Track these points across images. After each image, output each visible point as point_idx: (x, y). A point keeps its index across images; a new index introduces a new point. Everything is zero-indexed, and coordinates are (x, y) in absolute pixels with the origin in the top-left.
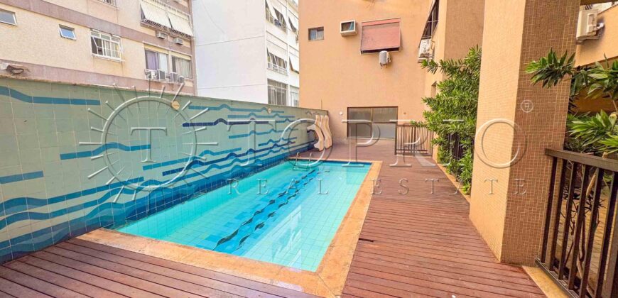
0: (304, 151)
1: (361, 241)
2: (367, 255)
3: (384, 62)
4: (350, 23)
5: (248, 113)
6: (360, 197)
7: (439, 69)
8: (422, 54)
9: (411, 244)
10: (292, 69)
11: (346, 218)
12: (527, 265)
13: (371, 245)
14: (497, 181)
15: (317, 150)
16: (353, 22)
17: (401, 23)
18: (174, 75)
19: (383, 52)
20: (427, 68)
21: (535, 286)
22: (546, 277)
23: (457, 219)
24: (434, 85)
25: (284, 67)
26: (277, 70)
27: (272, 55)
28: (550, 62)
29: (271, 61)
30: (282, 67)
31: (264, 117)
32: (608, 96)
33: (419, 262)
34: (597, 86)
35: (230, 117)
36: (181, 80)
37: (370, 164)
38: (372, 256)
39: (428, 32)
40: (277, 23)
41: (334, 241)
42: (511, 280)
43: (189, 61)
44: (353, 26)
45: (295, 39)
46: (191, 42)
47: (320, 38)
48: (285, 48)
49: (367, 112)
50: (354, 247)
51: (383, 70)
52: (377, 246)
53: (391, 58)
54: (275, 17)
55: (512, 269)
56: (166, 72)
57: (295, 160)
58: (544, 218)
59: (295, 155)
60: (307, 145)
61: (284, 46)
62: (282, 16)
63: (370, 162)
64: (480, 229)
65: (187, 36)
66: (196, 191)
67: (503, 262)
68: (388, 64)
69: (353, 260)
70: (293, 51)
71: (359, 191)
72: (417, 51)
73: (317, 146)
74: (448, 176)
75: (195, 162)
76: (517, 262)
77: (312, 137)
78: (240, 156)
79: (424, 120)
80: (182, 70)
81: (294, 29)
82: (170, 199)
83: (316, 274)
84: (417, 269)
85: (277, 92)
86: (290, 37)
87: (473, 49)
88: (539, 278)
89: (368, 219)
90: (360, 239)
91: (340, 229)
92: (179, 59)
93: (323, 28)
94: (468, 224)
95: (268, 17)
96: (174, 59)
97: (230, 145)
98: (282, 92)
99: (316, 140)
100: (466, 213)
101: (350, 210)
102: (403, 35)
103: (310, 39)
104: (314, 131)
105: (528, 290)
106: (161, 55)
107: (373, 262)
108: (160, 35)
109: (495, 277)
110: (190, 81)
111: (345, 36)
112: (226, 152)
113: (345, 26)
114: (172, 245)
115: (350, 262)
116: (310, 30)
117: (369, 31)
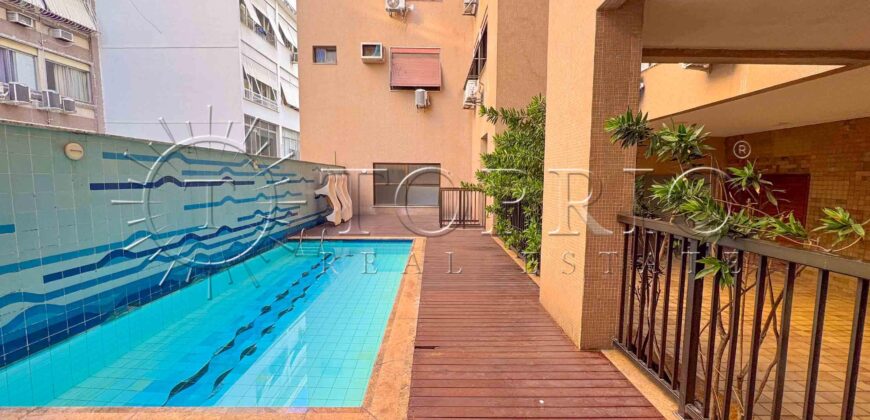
0: (312, 227)
1: (418, 350)
2: (429, 368)
3: (421, 104)
4: (375, 46)
5: (218, 168)
6: (406, 288)
7: (500, 118)
8: (469, 98)
9: (482, 343)
10: (285, 103)
11: (391, 320)
12: (605, 349)
13: (433, 354)
14: (573, 255)
15: (332, 225)
16: (379, 46)
17: (441, 55)
18: (50, 94)
19: (421, 90)
20: (486, 116)
21: (617, 371)
22: (624, 358)
23: (526, 304)
24: (485, 138)
25: (273, 98)
26: (260, 102)
27: (252, 79)
28: (629, 120)
29: (251, 87)
30: (268, 98)
31: (247, 174)
32: (676, 159)
33: (496, 366)
34: (666, 148)
35: (185, 173)
36: (69, 106)
37: (411, 241)
38: (437, 369)
39: (475, 72)
40: (260, 31)
41: (381, 356)
42: (594, 369)
43: (85, 72)
44: (379, 50)
45: (289, 59)
46: (90, 40)
47: (332, 62)
48: (274, 71)
49: (399, 169)
50: (411, 359)
51: (420, 115)
52: (440, 354)
53: (430, 99)
54: (256, 20)
55: (593, 355)
56: (31, 87)
57: (298, 240)
58: (619, 293)
59: (297, 232)
60: (315, 217)
61: (271, 67)
62: (267, 20)
63: (411, 238)
64: (553, 313)
65: (81, 28)
66: (120, 305)
67: (583, 349)
68: (426, 108)
69: (412, 379)
70: (287, 77)
71: (403, 281)
72: (462, 94)
73: (330, 218)
74: (508, 251)
75: (118, 254)
76: (594, 346)
77: (323, 205)
78: (205, 238)
79: (475, 182)
80: (69, 87)
81: (288, 44)
82: (62, 325)
83: (362, 410)
84: (494, 376)
85: (263, 136)
86: (282, 55)
87: (536, 99)
88: (619, 361)
89: (422, 319)
90: (416, 347)
91: (386, 338)
92: (64, 67)
93: (335, 47)
94: (539, 309)
95: (244, 18)
96: (50, 66)
97: (187, 221)
98: (269, 137)
99: (330, 210)
100: (535, 295)
101: (395, 308)
102: (445, 71)
103: (315, 61)
104: (324, 196)
105: (612, 377)
106: (18, 57)
107: (440, 376)
108: (17, 18)
109: (578, 369)
110: (88, 108)
111: (368, 63)
112: (179, 232)
113: (368, 49)
114: (79, 411)
115: (409, 382)
116: (315, 48)
117: (400, 61)
